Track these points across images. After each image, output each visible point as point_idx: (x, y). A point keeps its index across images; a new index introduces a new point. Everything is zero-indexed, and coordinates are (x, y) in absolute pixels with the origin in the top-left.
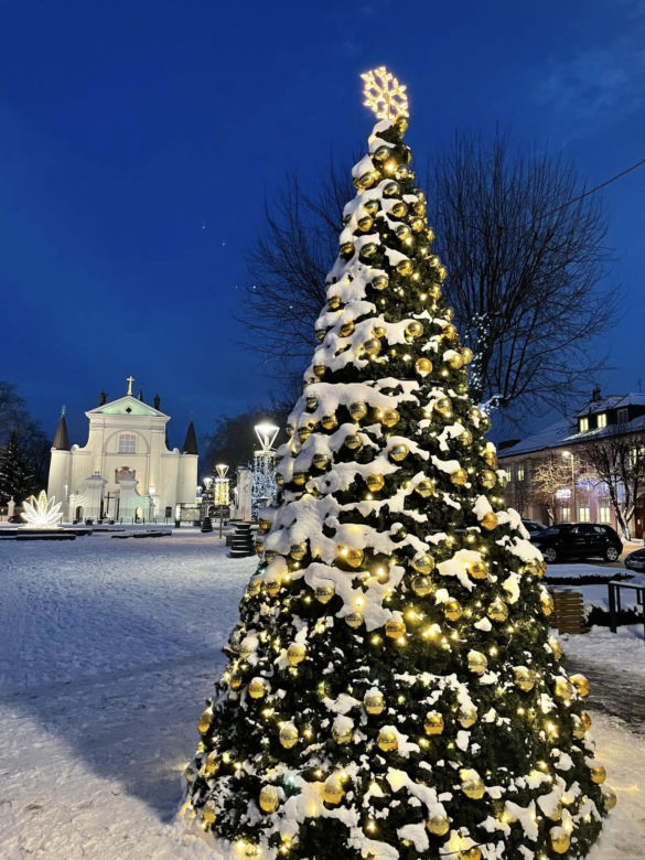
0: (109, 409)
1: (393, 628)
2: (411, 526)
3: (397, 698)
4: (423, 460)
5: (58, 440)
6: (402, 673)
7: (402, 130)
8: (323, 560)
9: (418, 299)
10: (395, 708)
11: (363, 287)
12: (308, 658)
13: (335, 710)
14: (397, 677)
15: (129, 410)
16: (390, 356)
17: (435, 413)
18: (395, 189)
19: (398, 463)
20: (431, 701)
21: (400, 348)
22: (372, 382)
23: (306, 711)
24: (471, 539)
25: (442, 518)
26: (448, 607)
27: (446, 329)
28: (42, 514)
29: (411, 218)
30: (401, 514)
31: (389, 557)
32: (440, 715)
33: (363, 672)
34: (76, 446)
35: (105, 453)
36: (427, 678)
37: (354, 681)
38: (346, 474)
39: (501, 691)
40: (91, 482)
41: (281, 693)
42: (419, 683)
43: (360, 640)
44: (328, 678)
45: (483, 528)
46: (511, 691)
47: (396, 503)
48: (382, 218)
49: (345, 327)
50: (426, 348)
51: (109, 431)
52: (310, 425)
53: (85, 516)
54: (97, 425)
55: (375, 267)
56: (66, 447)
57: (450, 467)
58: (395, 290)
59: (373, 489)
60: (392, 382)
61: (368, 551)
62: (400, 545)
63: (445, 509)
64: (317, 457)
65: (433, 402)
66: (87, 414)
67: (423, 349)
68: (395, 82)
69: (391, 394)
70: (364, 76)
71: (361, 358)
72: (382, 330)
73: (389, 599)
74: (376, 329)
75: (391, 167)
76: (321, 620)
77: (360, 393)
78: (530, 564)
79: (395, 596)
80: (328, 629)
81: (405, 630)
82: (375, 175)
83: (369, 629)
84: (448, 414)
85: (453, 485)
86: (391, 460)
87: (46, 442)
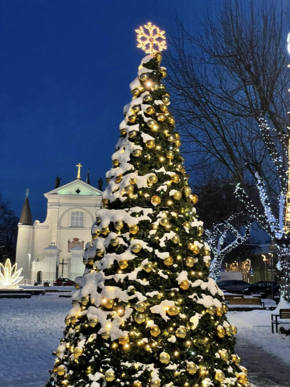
0: (63, 191)
1: (122, 339)
2: (139, 287)
3: (122, 374)
4: (149, 252)
5: (23, 216)
6: (125, 362)
7: (159, 60)
8: (95, 305)
9: (159, 160)
10: (120, 379)
11: (128, 155)
12: (83, 354)
13: (92, 380)
14: (122, 364)
15: (78, 191)
16: (138, 194)
17: (160, 226)
18: (149, 98)
19: (136, 254)
20: (137, 376)
21: (144, 190)
22: (127, 209)
23: (80, 380)
24: (173, 294)
25: (157, 283)
26: (153, 329)
27: (173, 177)
28: (8, 278)
29: (157, 114)
30: (135, 281)
31: (126, 304)
32: (141, 382)
33: (107, 361)
34: (37, 221)
35: (60, 227)
36: (137, 365)
37: (103, 365)
38: (109, 260)
39: (177, 373)
40: (49, 251)
41: (71, 372)
42: (133, 367)
43: (108, 345)
44: (91, 364)
45: (180, 289)
46: (183, 374)
47: (133, 276)
48: (141, 115)
49: (118, 178)
50: (159, 189)
51: (63, 209)
52: (98, 232)
53: (44, 279)
54: (53, 204)
55: (136, 144)
56: (30, 222)
57: (164, 256)
58: (145, 156)
59: (122, 268)
60: (138, 209)
61: (116, 300)
62: (132, 297)
63: (159, 279)
64: (98, 250)
65: (159, 220)
66: (46, 195)
67: (157, 190)
68: (158, 30)
69: (137, 216)
70: (137, 31)
71: (124, 196)
72: (135, 180)
73: (123, 325)
74: (132, 180)
75: (149, 84)
76: (91, 335)
77: (121, 215)
78: (209, 309)
79: (126, 323)
80: (94, 340)
81: (128, 341)
82: (141, 89)
83: (112, 340)
84: (168, 227)
85: (165, 266)
86: (133, 253)
87: (15, 218)
